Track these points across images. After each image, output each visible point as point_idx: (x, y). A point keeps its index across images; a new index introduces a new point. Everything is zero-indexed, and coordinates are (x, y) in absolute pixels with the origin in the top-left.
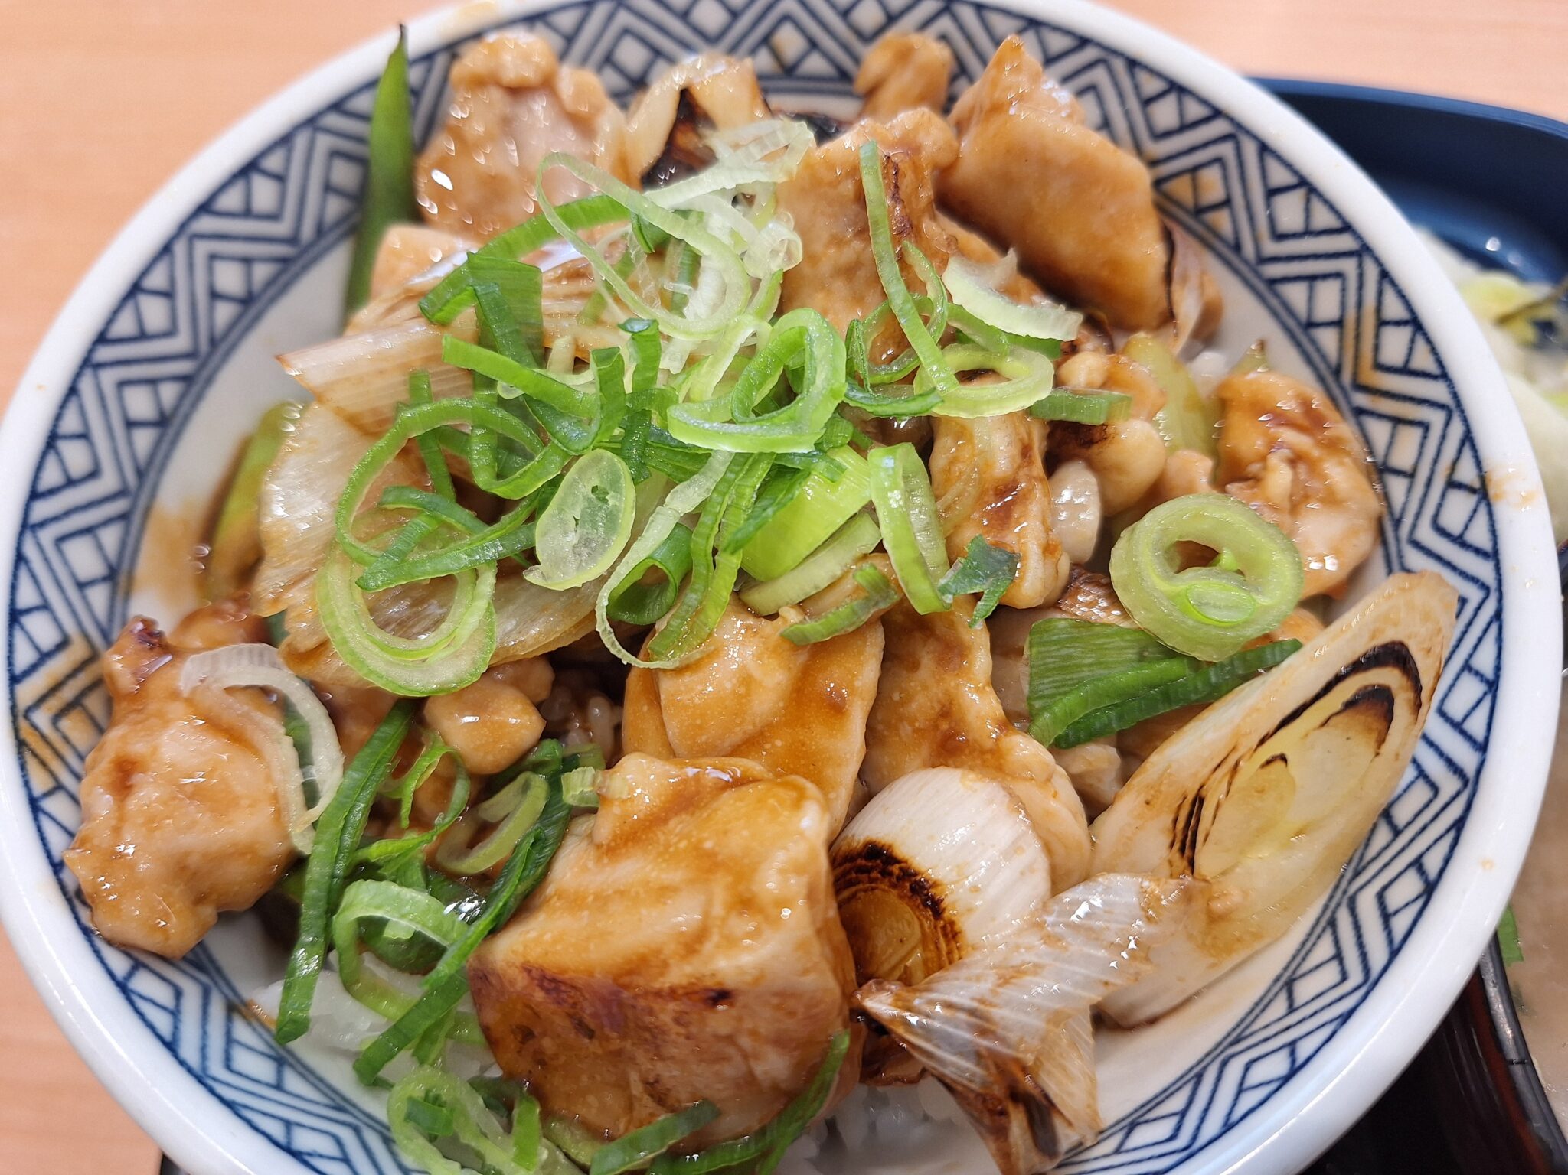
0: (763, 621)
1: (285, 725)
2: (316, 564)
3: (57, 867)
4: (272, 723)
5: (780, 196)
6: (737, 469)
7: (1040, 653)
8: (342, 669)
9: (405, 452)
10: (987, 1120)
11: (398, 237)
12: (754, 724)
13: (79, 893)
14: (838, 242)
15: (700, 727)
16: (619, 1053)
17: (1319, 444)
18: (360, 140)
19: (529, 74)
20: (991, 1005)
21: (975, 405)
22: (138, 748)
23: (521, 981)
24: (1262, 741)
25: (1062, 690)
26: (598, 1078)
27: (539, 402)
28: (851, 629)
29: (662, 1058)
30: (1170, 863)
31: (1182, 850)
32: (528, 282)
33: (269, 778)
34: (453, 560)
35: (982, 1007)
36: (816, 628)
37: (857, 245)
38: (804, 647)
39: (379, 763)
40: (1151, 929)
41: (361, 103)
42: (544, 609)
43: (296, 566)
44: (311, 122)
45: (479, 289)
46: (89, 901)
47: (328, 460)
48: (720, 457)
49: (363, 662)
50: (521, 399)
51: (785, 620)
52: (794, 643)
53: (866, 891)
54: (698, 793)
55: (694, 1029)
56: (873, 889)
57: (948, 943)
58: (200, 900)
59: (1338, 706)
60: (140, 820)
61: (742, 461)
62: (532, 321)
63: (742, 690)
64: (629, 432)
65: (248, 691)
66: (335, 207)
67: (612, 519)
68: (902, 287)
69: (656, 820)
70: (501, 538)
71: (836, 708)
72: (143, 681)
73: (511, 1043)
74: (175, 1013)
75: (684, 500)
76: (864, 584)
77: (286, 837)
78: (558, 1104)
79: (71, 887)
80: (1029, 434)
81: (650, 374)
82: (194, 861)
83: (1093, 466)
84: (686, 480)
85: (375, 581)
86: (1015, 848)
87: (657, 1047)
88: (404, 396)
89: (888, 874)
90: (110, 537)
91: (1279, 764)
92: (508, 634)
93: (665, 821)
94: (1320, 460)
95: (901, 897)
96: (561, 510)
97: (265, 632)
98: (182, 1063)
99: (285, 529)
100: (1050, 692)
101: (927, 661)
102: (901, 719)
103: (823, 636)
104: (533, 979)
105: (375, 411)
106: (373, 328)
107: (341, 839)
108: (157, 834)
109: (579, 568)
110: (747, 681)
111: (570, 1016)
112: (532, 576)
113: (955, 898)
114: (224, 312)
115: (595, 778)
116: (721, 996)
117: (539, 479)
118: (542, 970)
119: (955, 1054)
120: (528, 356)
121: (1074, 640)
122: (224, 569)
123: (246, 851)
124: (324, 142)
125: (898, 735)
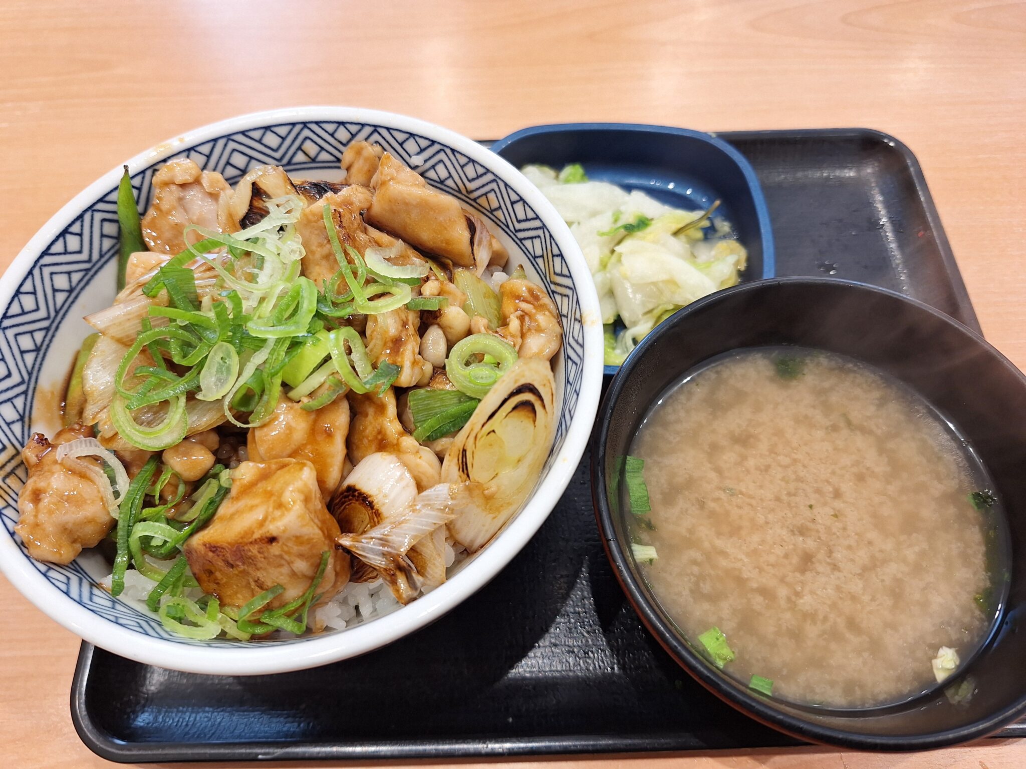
0: (295, 404)
1: (104, 470)
2: (110, 401)
3: (12, 534)
4: (98, 469)
5: (296, 227)
6: (277, 344)
7: (414, 404)
8: (125, 444)
9: (143, 351)
10: (388, 578)
11: (136, 258)
12: (295, 445)
13: (22, 543)
14: (321, 245)
15: (272, 449)
16: (244, 572)
17: (535, 307)
18: (115, 212)
19: (189, 178)
20: (388, 536)
21: (376, 309)
22: (42, 484)
23: (202, 549)
24: (483, 426)
25: (428, 418)
26: (239, 585)
27: (197, 325)
28: (329, 403)
29: (258, 569)
30: (460, 477)
31: (463, 471)
32: (188, 276)
33: (99, 492)
34: (168, 393)
35: (385, 537)
36: (315, 404)
37: (328, 246)
38: (313, 411)
39: (144, 480)
40: (454, 502)
41: (113, 197)
42: (210, 409)
43: (101, 404)
44: (91, 208)
45: (165, 282)
46: (27, 546)
47: (110, 358)
48: (271, 340)
49: (132, 439)
50: (189, 325)
51: (303, 402)
52: (308, 411)
53: (348, 505)
54: (270, 473)
55: (266, 555)
56: (351, 503)
57: (377, 518)
58: (74, 541)
59: (510, 410)
60: (45, 511)
61: (279, 341)
62: (192, 291)
63: (288, 431)
64: (234, 333)
65: (87, 458)
66: (107, 244)
67: (228, 369)
68: (346, 263)
69: (253, 484)
70: (186, 383)
71: (329, 435)
72: (40, 459)
73: (204, 577)
74: (68, 584)
75: (259, 358)
76: (332, 384)
77: (109, 513)
78: (227, 600)
79: (19, 542)
80: (407, 317)
81: (239, 310)
82: (70, 526)
83: (440, 326)
84: (258, 351)
85: (133, 406)
86: (401, 478)
87: (255, 565)
88: (140, 328)
89: (354, 496)
90: (19, 402)
91: (492, 434)
92: (194, 422)
93: (256, 484)
94: (535, 314)
95: (360, 504)
96: (209, 368)
97: (93, 432)
98: (71, 598)
99: (94, 389)
100: (423, 419)
101: (371, 411)
102: (363, 437)
103: (318, 407)
104: (206, 548)
105: (128, 336)
106: (125, 302)
107: (131, 511)
108: (53, 515)
109: (217, 391)
110: (290, 429)
111: (223, 561)
112: (199, 397)
113: (379, 500)
114: (61, 297)
115: (229, 473)
116: (272, 540)
117: (200, 357)
118: (210, 544)
119: (374, 555)
120: (191, 307)
121: (429, 397)
122: (73, 411)
123: (90, 521)
124: (98, 217)
125: (363, 444)
